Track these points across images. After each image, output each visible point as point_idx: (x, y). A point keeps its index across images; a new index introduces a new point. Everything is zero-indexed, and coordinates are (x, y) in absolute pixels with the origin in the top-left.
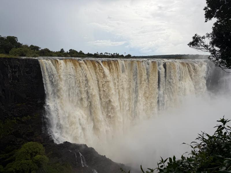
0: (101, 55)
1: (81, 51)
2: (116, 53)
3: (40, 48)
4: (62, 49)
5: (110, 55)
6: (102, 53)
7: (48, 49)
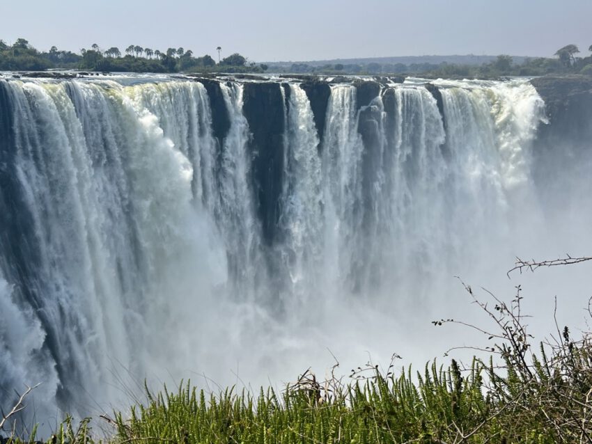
1: (22, 43)
2: (181, 51)
6: (114, 50)
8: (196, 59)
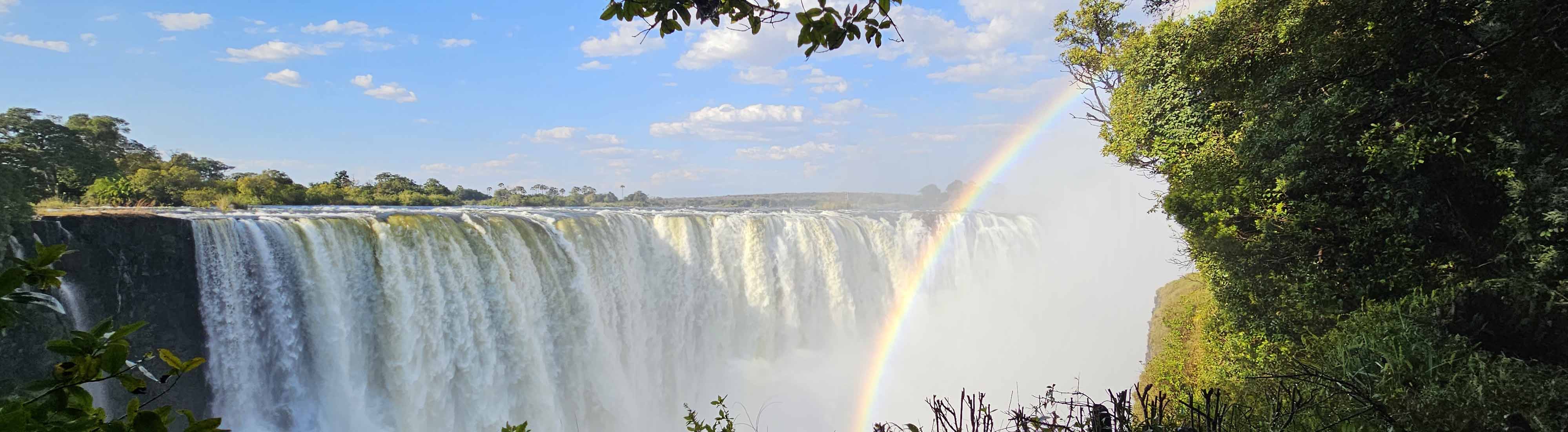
0: (520, 192)
1: (434, 182)
2: (586, 188)
3: (232, 168)
4: (343, 174)
5: (559, 193)
6: (521, 188)
7: (282, 175)
8: (600, 195)
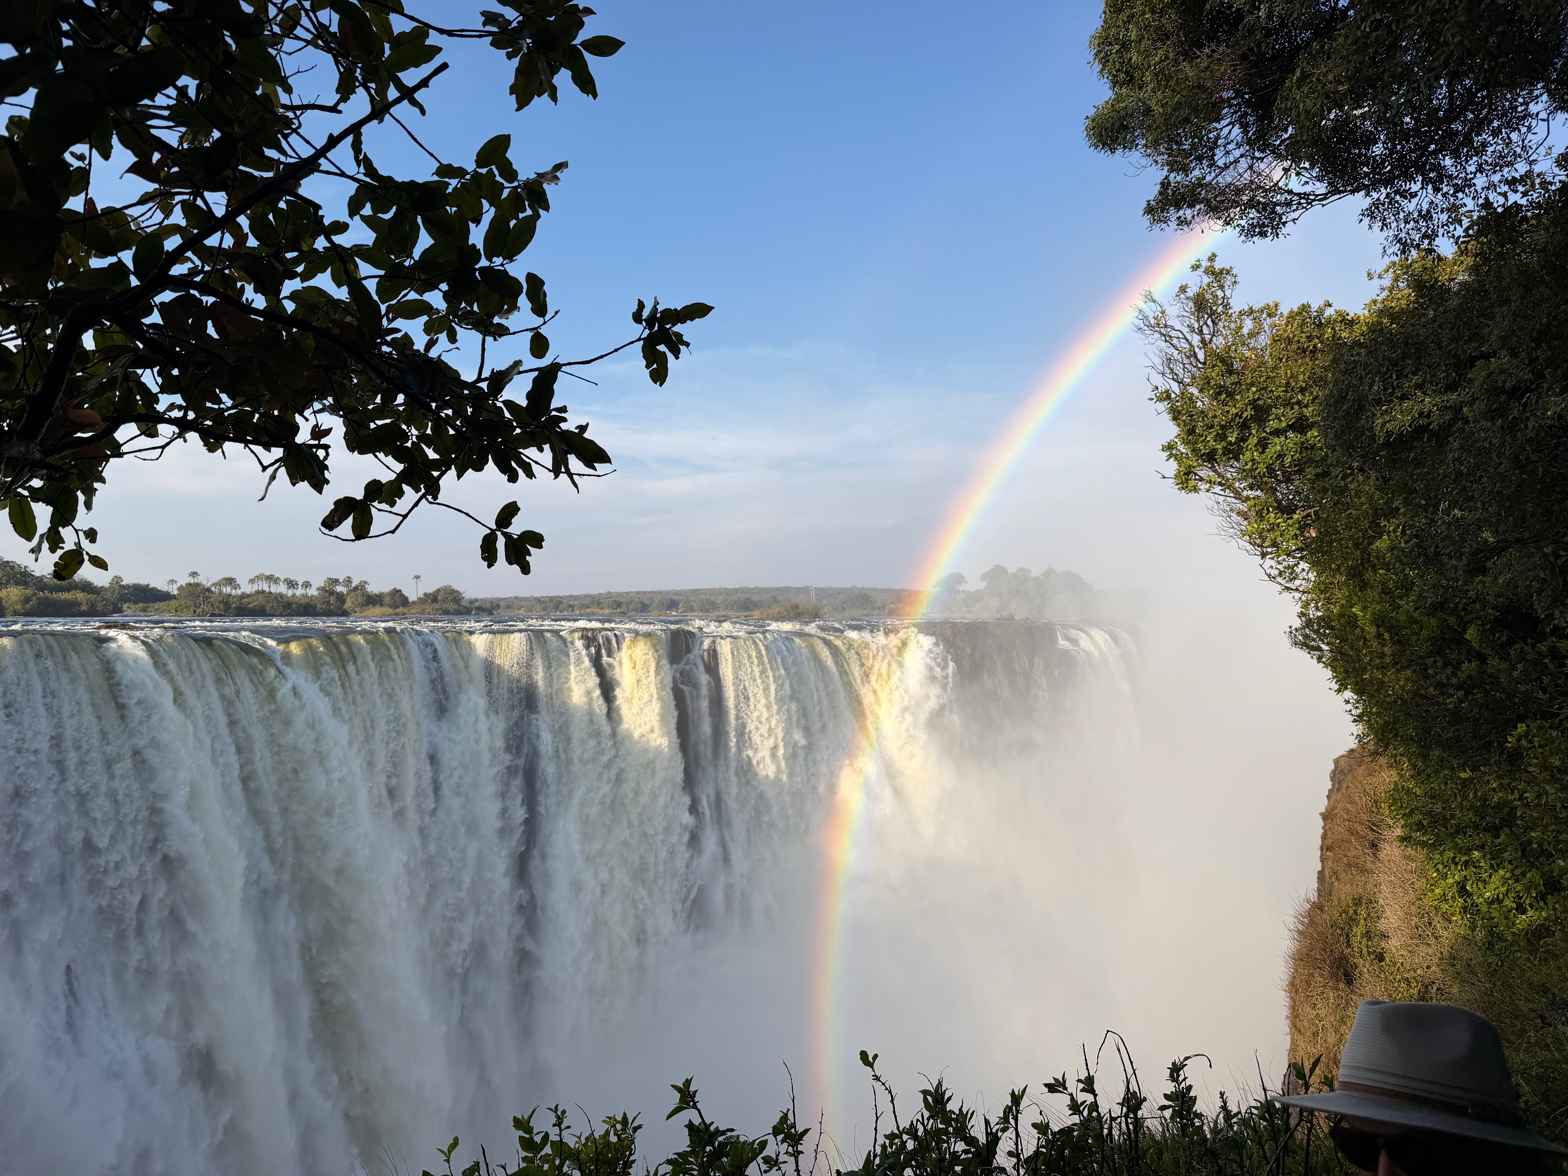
0: (227, 590)
2: (349, 580)
5: (299, 592)
6: (230, 581)
8: (376, 595)
